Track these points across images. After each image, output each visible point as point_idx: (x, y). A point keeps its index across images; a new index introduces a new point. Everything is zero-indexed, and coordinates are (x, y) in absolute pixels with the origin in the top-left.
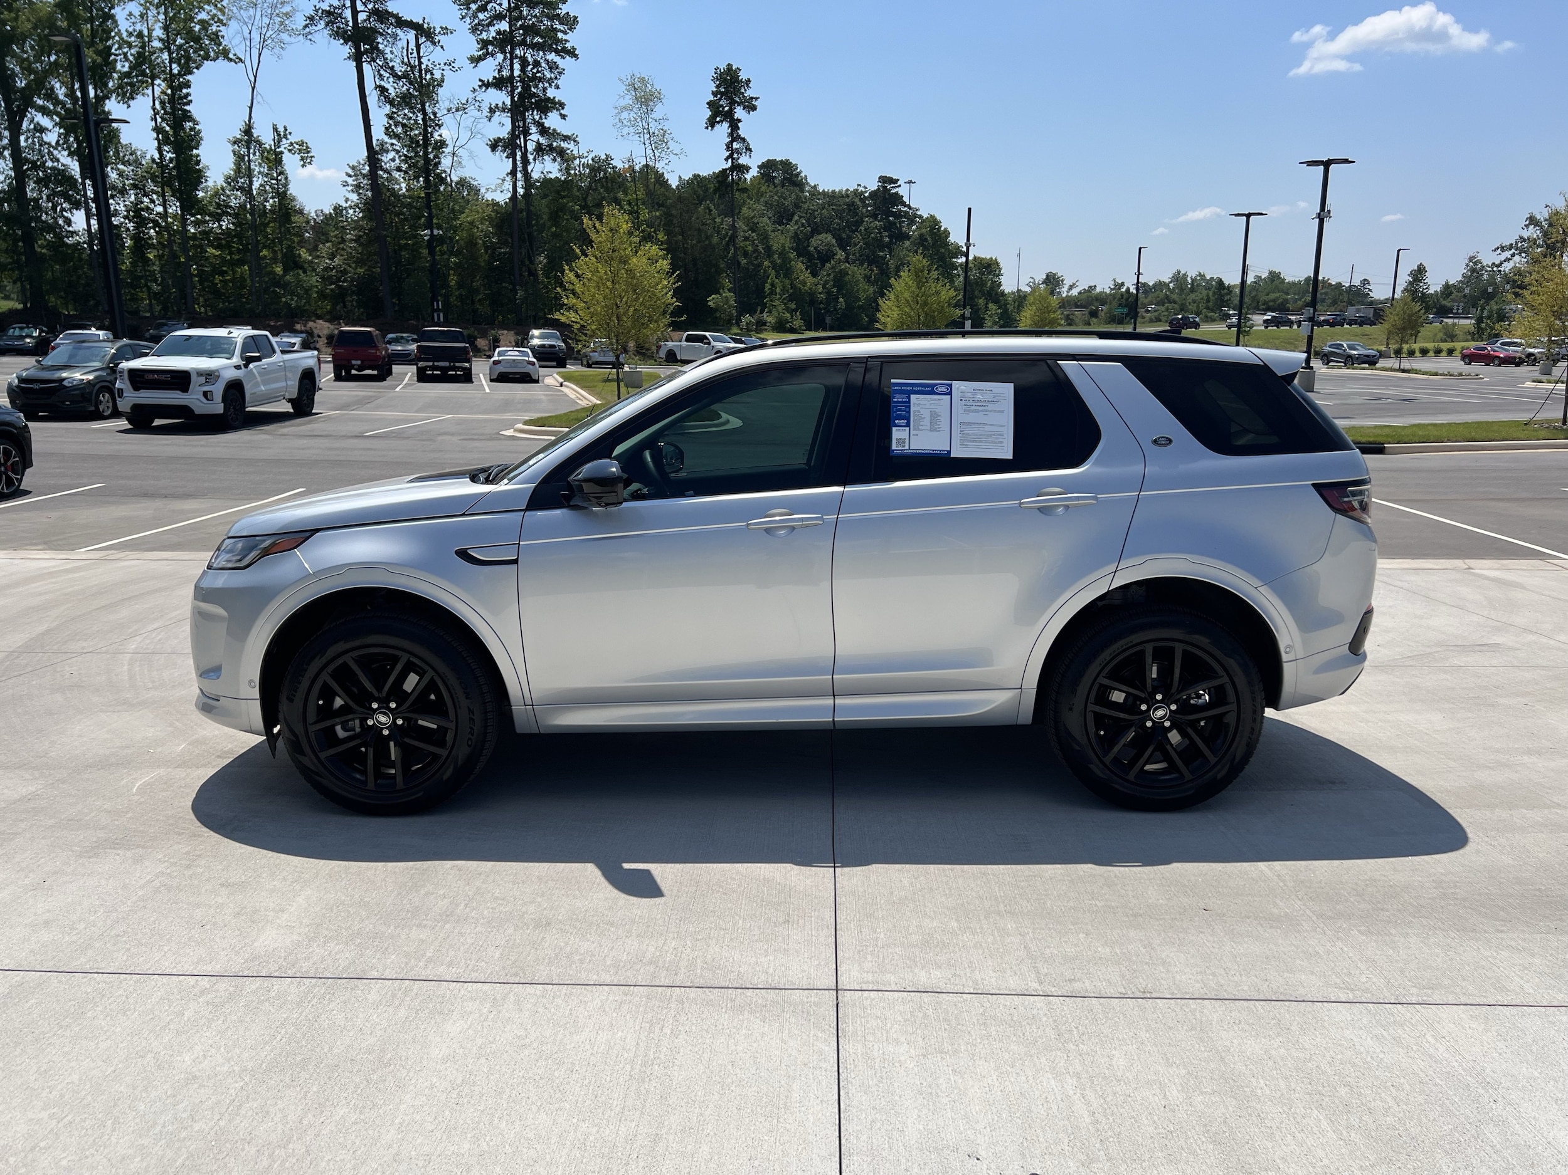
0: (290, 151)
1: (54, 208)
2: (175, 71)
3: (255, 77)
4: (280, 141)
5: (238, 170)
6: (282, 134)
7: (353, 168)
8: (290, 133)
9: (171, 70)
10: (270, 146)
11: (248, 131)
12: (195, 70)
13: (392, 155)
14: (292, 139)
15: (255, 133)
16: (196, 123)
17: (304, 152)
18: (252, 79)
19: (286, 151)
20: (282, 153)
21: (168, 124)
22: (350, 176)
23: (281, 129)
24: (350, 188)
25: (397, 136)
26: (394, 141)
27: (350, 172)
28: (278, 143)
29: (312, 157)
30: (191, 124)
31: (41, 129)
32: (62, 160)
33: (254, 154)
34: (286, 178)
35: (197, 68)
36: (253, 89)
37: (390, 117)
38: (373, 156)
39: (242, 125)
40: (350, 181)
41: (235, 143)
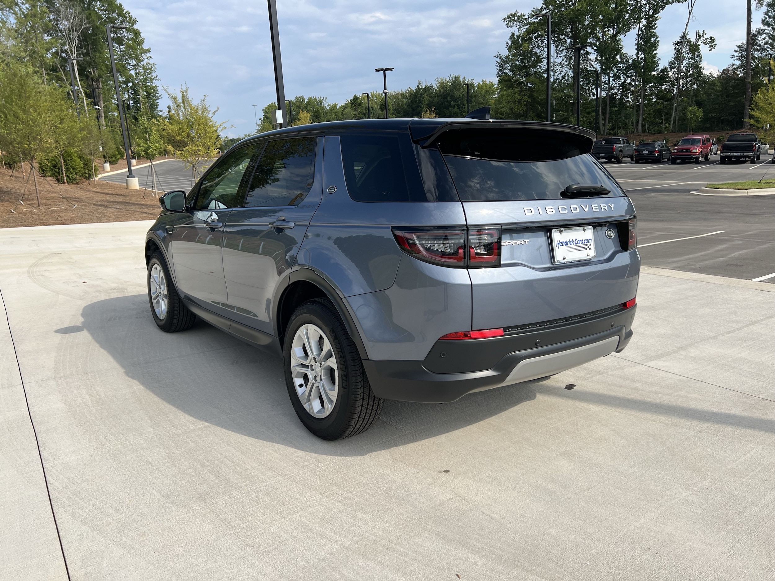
0: (704, 43)
1: (589, 89)
2: (651, 14)
3: (692, 8)
4: (700, 38)
5: (676, 58)
6: (701, 35)
7: (739, 47)
8: (706, 34)
9: (649, 13)
10: (694, 42)
11: (684, 36)
12: (661, 11)
13: (764, 36)
14: (706, 37)
15: (688, 37)
16: (657, 38)
17: (712, 42)
18: (690, 9)
19: (702, 44)
20: (699, 45)
21: (643, 41)
22: (736, 51)
23: (701, 33)
24: (736, 58)
25: (769, 25)
26: (766, 27)
27: (737, 49)
28: (698, 41)
29: (715, 45)
30: (655, 39)
31: (588, 53)
32: (595, 66)
33: (686, 48)
34: (701, 58)
35: (662, 10)
36: (690, 14)
37: (766, 14)
38: (752, 38)
39: (681, 34)
40: (736, 54)
41: (676, 44)
